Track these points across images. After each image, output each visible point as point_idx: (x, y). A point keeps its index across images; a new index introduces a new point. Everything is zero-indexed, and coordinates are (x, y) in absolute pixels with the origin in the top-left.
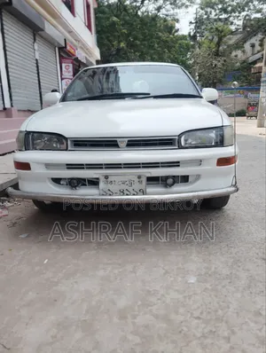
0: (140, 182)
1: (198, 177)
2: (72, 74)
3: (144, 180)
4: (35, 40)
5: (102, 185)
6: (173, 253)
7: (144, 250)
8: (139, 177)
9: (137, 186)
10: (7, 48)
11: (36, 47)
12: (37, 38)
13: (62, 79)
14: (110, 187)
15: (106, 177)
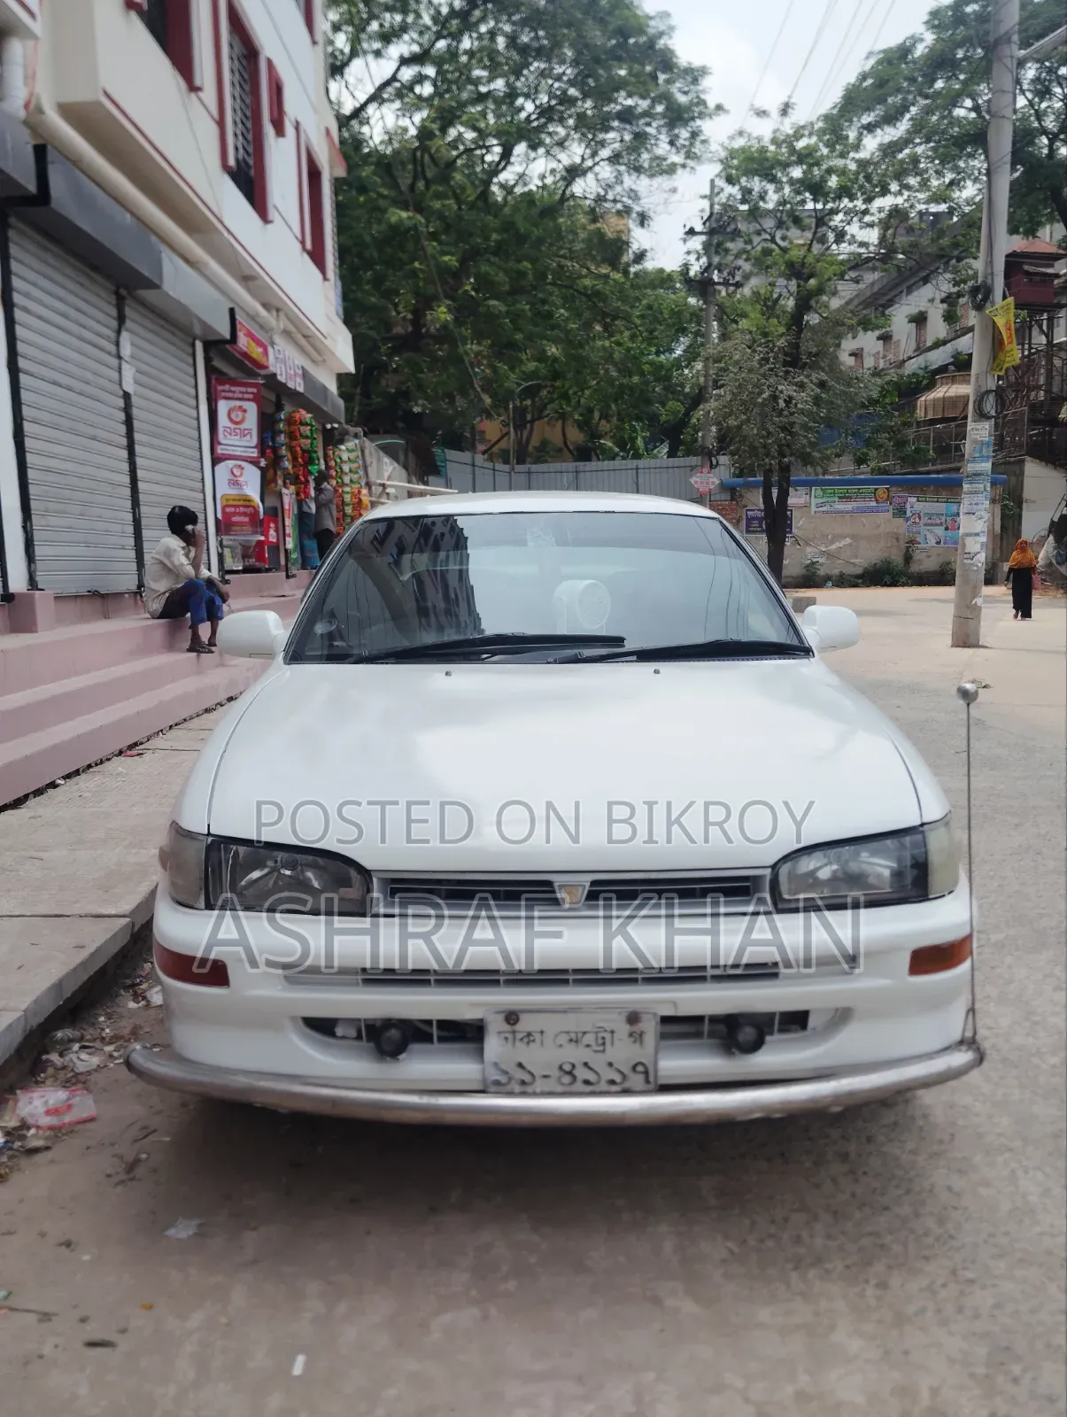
0: (638, 1037)
1: (842, 1016)
2: (254, 440)
3: (650, 1027)
4: (121, 319)
5: (493, 1045)
6: (764, 1314)
7: (656, 1301)
8: (633, 1018)
9: (623, 1052)
10: (22, 363)
11: (126, 350)
12: (128, 311)
13: (216, 460)
14: (524, 1053)
15: (512, 1017)
